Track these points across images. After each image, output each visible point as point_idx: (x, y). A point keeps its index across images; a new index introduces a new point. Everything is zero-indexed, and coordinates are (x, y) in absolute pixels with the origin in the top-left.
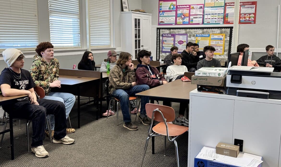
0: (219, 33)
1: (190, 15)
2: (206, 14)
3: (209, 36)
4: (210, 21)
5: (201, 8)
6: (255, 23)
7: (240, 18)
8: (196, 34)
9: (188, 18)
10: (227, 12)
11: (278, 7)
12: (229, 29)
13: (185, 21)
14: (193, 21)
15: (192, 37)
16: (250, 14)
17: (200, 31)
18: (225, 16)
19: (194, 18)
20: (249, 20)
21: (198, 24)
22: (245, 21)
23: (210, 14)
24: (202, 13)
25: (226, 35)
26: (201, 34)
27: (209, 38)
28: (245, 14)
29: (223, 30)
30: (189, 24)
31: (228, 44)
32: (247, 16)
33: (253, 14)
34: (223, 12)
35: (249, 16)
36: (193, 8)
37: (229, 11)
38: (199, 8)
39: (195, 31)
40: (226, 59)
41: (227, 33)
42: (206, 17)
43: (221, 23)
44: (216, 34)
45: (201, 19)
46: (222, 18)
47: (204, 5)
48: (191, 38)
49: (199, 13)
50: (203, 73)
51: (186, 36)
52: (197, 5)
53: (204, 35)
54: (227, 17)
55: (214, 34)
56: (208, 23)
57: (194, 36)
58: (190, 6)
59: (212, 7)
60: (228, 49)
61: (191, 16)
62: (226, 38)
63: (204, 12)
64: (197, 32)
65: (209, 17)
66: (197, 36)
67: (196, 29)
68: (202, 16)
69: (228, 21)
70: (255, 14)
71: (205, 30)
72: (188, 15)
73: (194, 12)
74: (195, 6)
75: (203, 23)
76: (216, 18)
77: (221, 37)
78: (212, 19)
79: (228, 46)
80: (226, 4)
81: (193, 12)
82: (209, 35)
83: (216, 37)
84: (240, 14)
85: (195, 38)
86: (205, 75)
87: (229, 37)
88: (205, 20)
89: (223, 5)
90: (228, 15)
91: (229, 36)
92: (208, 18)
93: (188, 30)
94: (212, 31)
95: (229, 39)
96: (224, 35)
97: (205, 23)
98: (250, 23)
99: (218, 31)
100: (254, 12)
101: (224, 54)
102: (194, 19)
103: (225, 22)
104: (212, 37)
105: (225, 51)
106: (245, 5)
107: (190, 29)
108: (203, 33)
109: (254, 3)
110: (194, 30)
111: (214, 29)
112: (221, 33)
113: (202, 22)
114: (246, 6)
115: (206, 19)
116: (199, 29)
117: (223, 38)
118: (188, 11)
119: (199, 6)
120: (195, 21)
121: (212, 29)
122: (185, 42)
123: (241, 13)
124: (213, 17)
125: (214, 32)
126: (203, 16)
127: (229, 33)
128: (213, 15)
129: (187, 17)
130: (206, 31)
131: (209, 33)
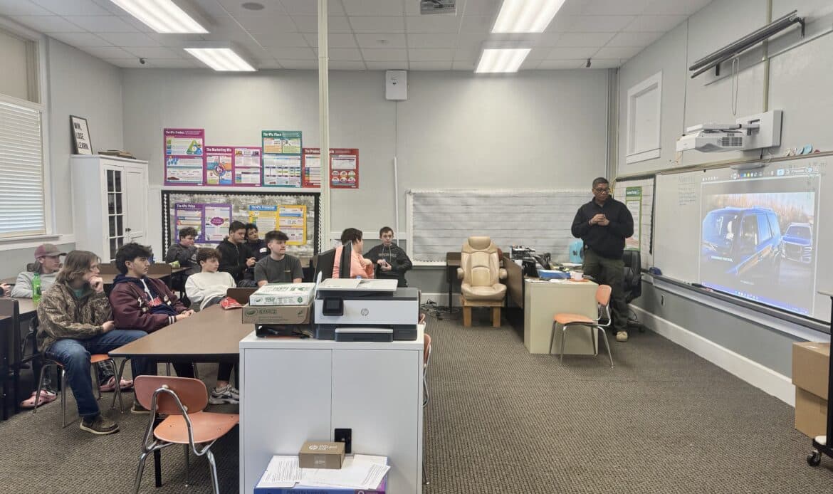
0: (294, 205)
1: (234, 168)
2: (268, 167)
3: (276, 209)
4: (275, 181)
5: (256, 154)
6: (357, 187)
7: (331, 177)
8: (248, 206)
9: (230, 173)
10: (307, 165)
11: (393, 160)
12: (313, 197)
13: (226, 179)
14: (240, 178)
15: (240, 211)
16: (348, 171)
17: (257, 200)
18: (304, 173)
19: (243, 173)
20: (347, 182)
21: (253, 185)
22: (340, 182)
23: (274, 168)
24: (259, 165)
25: (308, 208)
26: (259, 204)
27: (275, 213)
28: (339, 171)
29: (302, 197)
30: (233, 184)
31: (313, 224)
32: (343, 174)
33: (354, 170)
34: (299, 165)
35: (346, 174)
36: (240, 154)
37: (310, 163)
38: (253, 155)
39: (246, 200)
40: (311, 253)
41: (310, 204)
42: (266, 172)
43: (298, 185)
44: (289, 206)
45: (258, 176)
46: (298, 176)
47: (262, 149)
48: (238, 212)
49: (252, 164)
50: (266, 299)
51: (228, 208)
52: (248, 148)
53: (266, 207)
54: (309, 174)
55: (285, 206)
56: (273, 185)
57: (245, 208)
58: (233, 149)
59: (277, 154)
60: (313, 234)
61: (236, 169)
62: (308, 213)
63: (262, 163)
64: (250, 200)
65: (273, 172)
66: (251, 209)
67: (248, 196)
68: (259, 171)
69: (311, 182)
70: (356, 171)
71: (267, 197)
72: (230, 168)
73: (243, 161)
74: (243, 151)
75: (262, 184)
76: (287, 176)
77: (298, 211)
78: (280, 176)
79: (313, 228)
80: (303, 150)
81: (241, 162)
82: (276, 207)
83: (289, 211)
84: (331, 170)
85: (248, 212)
86: (271, 303)
87: (313, 212)
88: (266, 178)
89: (299, 151)
90: (309, 171)
91: (313, 209)
92: (272, 174)
93: (232, 197)
94: (282, 200)
95: (313, 216)
96: (305, 207)
97: (266, 183)
98: (350, 187)
99: (293, 200)
100: (355, 168)
101: (306, 243)
102: (243, 176)
103: (305, 183)
104: (280, 212)
105: (307, 238)
106: (339, 154)
107: (237, 196)
108: (264, 203)
109: (353, 152)
110: (244, 196)
111: (285, 196)
112: (299, 203)
113: (259, 183)
114: (340, 156)
115: (268, 176)
116: (255, 196)
117: (302, 212)
118: (230, 158)
119: (252, 151)
120: (246, 179)
121: (281, 196)
122: (227, 220)
123: (332, 168)
124: (281, 174)
125: (285, 201)
126: (262, 169)
127: (314, 205)
128: (281, 170)
129: (228, 171)
130: (269, 201)
131: (275, 203)
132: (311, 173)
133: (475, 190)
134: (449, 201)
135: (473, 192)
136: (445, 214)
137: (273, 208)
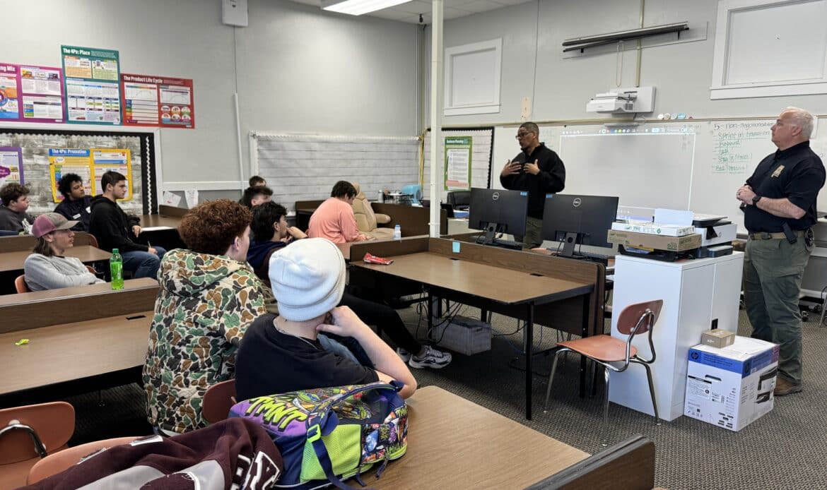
0: (114, 148)
1: (20, 95)
2: (73, 97)
3: (88, 154)
4: (86, 117)
5: (54, 77)
6: (193, 127)
7: (160, 113)
8: (48, 149)
9: (16, 102)
10: (128, 97)
11: (233, 97)
12: (138, 138)
13: (8, 110)
14: (32, 111)
15: (35, 156)
16: (181, 106)
17: (61, 141)
18: (125, 105)
19: (35, 103)
20: (181, 121)
21: (52, 121)
22: (172, 120)
23: (83, 97)
24: (59, 93)
25: (132, 153)
26: (63, 147)
27: (88, 158)
28: (171, 106)
29: (124, 139)
30: (21, 119)
31: (140, 173)
32: (176, 109)
33: (188, 106)
34: (117, 96)
35: (179, 110)
36: (29, 75)
37: (130, 93)
38: (49, 78)
39: (43, 141)
40: (139, 210)
41: (134, 147)
42: (71, 103)
43: (117, 122)
44: (107, 149)
45: (60, 108)
46: (117, 111)
47: (62, 71)
48: (32, 158)
49: (48, 91)
51: (16, 153)
52: (41, 68)
53: (74, 152)
54: (130, 108)
55: (100, 150)
56: (81, 121)
57: (42, 153)
58: (17, 69)
59: (85, 80)
60: (141, 185)
61: (24, 97)
62: (133, 159)
63: (64, 90)
64: (49, 141)
65: (81, 103)
66: (51, 154)
67: (45, 135)
68: (60, 101)
69: (134, 119)
70: (191, 107)
71: (74, 138)
72: (15, 95)
73: (34, 86)
74: (34, 72)
75: (65, 119)
76: (101, 110)
77: (120, 156)
78: (91, 109)
79: (141, 178)
80: (122, 77)
81: (32, 88)
82: (88, 152)
83: (107, 156)
84: (160, 105)
85: (46, 159)
87: (140, 158)
88: (70, 112)
89: (116, 79)
90: (131, 104)
91: (139, 154)
92: (80, 106)
93: (20, 137)
94: (95, 142)
95: (140, 163)
96: (128, 151)
97: (70, 119)
98: (184, 127)
99: (111, 142)
100: (189, 103)
101: (132, 198)
102: (36, 107)
103: (126, 120)
104: (95, 158)
105: (134, 192)
106: (168, 85)
107: (28, 135)
108: (70, 145)
109: (187, 83)
110: (40, 136)
111: (100, 137)
112: (120, 147)
113: (61, 117)
114: (170, 87)
115: (73, 108)
116: (57, 135)
117: (125, 158)
118: (14, 81)
119: (48, 73)
120: (40, 111)
121: (95, 137)
122: (14, 170)
123: (162, 101)
124: (92, 107)
125: (101, 143)
126: (64, 99)
127: (139, 148)
128: (91, 101)
129: (12, 99)
130: (78, 142)
131: (86, 145)
132: (133, 107)
133: (317, 135)
134: (294, 146)
135: (316, 136)
136: (290, 160)
137: (85, 152)
